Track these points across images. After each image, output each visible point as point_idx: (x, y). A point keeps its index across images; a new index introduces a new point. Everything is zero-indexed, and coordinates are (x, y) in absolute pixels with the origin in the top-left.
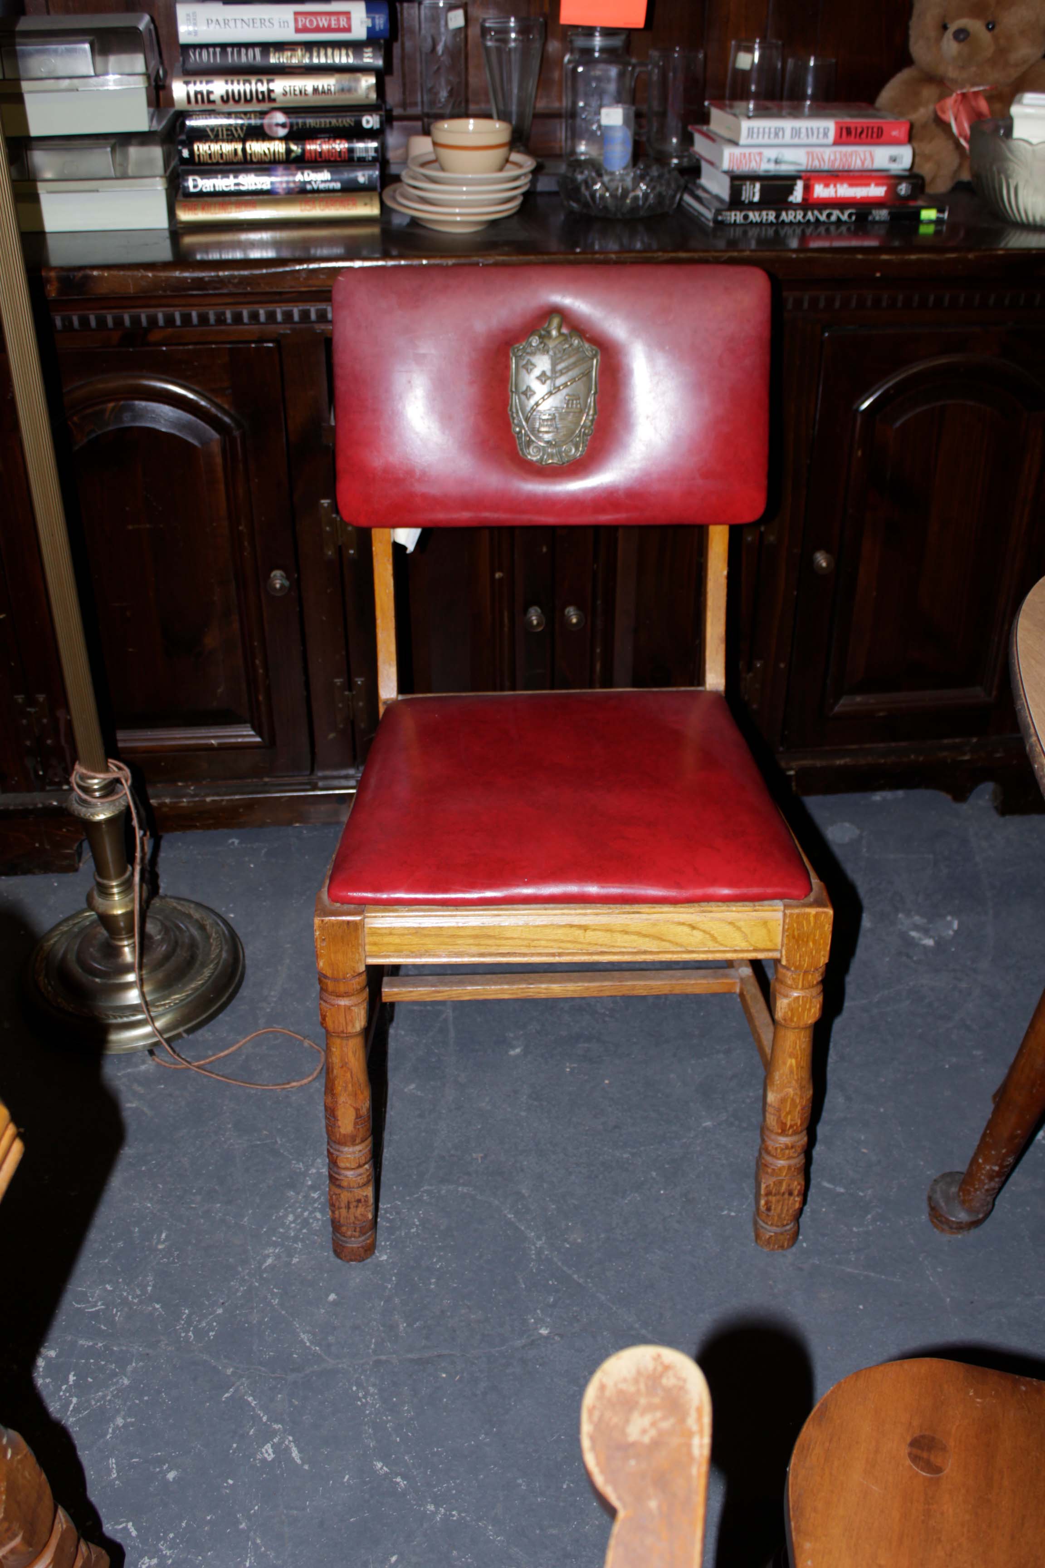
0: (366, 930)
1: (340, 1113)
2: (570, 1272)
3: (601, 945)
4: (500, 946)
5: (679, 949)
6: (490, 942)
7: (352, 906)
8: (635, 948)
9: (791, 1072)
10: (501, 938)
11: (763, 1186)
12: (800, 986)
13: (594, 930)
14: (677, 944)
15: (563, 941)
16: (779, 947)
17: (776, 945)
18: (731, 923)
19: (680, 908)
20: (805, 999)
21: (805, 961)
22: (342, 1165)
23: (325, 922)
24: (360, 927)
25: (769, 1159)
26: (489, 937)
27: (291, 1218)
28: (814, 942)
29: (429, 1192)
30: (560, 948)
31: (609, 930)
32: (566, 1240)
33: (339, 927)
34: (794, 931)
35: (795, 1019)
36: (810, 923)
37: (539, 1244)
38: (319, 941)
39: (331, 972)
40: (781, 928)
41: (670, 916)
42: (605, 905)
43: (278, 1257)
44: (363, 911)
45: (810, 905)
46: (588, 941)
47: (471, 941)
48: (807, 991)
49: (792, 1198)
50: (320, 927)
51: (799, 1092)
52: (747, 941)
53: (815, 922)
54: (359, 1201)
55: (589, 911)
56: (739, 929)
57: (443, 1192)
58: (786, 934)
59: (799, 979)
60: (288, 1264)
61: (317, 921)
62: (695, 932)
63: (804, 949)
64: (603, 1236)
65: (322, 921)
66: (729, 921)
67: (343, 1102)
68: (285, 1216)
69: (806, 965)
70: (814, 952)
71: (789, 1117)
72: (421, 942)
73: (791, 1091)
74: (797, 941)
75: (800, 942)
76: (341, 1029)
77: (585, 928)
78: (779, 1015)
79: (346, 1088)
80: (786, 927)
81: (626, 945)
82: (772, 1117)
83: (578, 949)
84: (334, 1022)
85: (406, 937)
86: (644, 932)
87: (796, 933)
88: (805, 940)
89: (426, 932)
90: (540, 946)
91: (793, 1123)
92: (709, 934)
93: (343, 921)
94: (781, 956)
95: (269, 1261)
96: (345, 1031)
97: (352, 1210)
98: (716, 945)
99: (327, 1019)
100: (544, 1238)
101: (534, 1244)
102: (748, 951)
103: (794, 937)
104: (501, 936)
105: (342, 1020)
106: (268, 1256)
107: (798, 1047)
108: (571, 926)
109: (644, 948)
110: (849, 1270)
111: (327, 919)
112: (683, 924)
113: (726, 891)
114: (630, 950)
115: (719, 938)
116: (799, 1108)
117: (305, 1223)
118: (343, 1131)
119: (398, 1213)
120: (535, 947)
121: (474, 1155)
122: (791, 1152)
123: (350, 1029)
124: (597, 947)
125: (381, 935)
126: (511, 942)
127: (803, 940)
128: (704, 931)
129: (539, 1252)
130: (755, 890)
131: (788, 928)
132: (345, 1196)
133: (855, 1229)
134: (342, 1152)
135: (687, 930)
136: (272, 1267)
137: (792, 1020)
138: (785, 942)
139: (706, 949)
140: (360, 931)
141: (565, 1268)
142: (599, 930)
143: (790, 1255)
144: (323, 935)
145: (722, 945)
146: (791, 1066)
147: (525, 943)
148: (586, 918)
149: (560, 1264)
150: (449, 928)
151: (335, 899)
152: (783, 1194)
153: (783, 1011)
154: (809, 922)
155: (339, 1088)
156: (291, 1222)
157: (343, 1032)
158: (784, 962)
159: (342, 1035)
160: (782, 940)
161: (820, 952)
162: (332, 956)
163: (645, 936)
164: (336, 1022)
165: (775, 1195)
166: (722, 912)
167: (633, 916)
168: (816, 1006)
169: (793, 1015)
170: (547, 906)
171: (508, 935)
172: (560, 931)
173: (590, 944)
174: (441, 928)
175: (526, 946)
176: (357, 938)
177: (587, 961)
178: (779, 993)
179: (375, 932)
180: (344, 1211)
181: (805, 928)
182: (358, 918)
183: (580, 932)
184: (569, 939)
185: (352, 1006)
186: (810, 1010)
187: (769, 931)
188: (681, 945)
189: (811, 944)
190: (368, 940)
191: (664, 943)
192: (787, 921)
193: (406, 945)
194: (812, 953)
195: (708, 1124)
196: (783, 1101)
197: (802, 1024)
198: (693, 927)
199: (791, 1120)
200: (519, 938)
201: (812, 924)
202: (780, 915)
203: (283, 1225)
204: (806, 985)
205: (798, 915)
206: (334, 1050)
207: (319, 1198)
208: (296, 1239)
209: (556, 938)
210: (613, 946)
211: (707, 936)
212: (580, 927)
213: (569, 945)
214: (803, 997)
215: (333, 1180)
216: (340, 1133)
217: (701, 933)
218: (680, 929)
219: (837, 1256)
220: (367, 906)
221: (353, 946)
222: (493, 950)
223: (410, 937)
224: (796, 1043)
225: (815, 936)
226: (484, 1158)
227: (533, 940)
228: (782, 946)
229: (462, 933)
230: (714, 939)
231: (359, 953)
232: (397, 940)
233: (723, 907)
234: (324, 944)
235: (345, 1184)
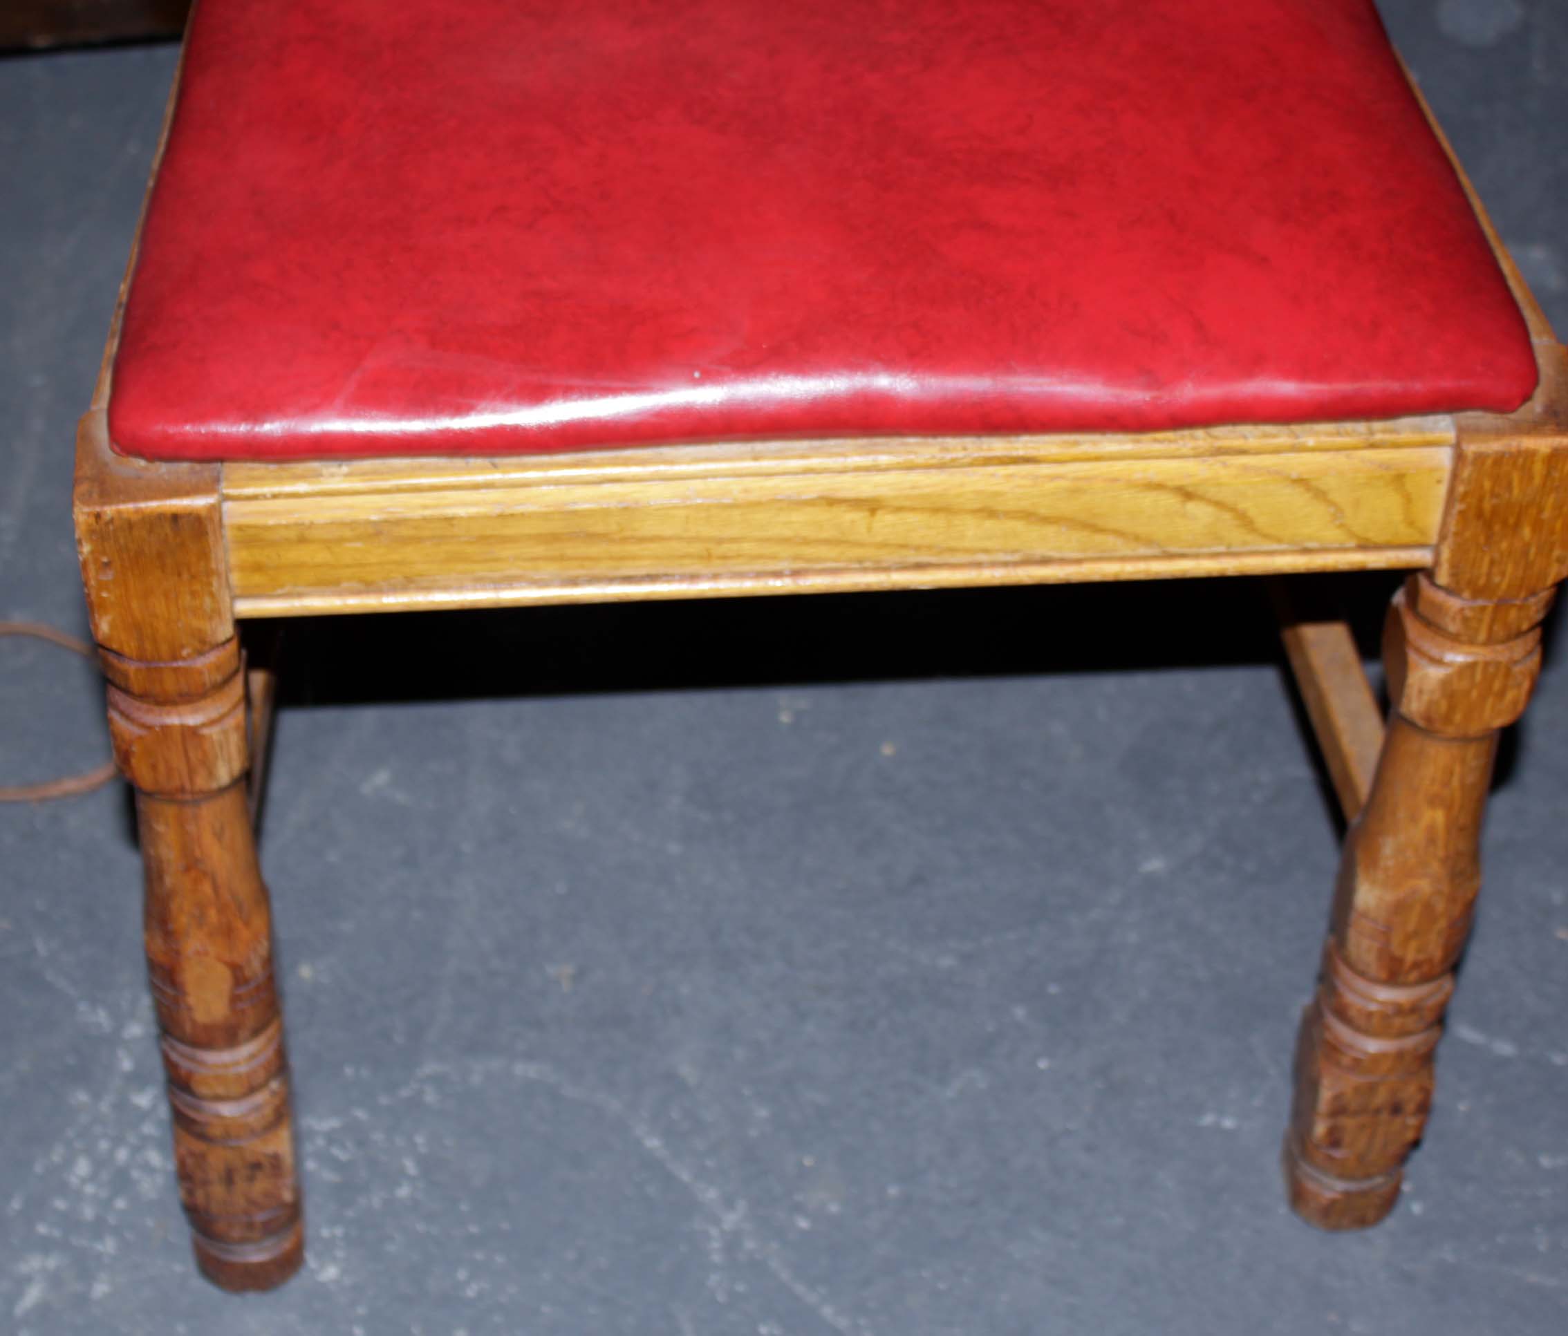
0: (229, 534)
1: (190, 975)
2: (811, 1298)
3: (918, 548)
4: (622, 558)
5: (1142, 551)
6: (594, 550)
7: (185, 466)
8: (1014, 551)
9: (1431, 840)
10: (624, 540)
11: (1326, 1095)
12: (1482, 636)
13: (899, 509)
14: (1137, 538)
15: (806, 542)
16: (1433, 538)
17: (1423, 532)
18: (1301, 482)
19: (1149, 443)
20: (1491, 669)
21: (1503, 574)
22: (203, 1090)
23: (107, 518)
24: (210, 528)
25: (1342, 1032)
26: (592, 537)
27: (83, 1167)
28: (1537, 525)
29: (439, 1081)
30: (796, 558)
31: (940, 508)
32: (798, 1208)
33: (150, 531)
34: (1481, 500)
35: (1458, 717)
36: (1531, 478)
37: (731, 1220)
38: (92, 570)
39: (133, 644)
40: (1442, 490)
41: (1118, 467)
42: (930, 440)
43: (54, 1280)
44: (217, 480)
45: (1535, 428)
46: (879, 539)
47: (540, 550)
48: (1499, 648)
49: (1398, 1121)
50: (91, 532)
51: (1445, 888)
52: (1341, 526)
53: (1548, 475)
54: (256, 1166)
55: (884, 459)
56: (1320, 495)
57: (476, 1079)
58: (1459, 507)
59: (1480, 621)
60: (82, 1300)
61: (82, 514)
62: (1191, 507)
63: (1504, 545)
64: (893, 1191)
65: (98, 516)
66: (1294, 475)
67: (198, 953)
68: (69, 1163)
69: (1504, 586)
70: (1533, 551)
71: (1413, 945)
72: (395, 557)
73: (1424, 886)
74: (1488, 526)
75: (1497, 528)
76: (176, 783)
77: (872, 506)
78: (1413, 704)
79: (200, 920)
80: (1461, 489)
81: (988, 544)
82: (1366, 943)
83: (850, 560)
84: (154, 767)
85: (348, 545)
86: (1043, 511)
87: (1487, 506)
88: (1511, 521)
89: (405, 531)
90: (739, 556)
91: (1421, 957)
92: (1232, 509)
93: (160, 517)
94: (1437, 562)
95: (33, 1295)
96: (188, 786)
97: (240, 1185)
98: (1249, 538)
99: (134, 761)
100: (742, 1205)
101: (717, 1221)
102: (1343, 549)
103: (1480, 514)
104: (628, 533)
105: (178, 763)
106: (28, 1280)
107: (1455, 782)
108: (831, 502)
109: (1040, 551)
110: (1533, 1278)
111: (109, 511)
112: (1159, 487)
113: (1287, 388)
114: (1001, 557)
115: (1261, 521)
116: (1442, 924)
117: (122, 1182)
118: (201, 1016)
119: (361, 1143)
120: (724, 557)
121: (551, 970)
122: (1411, 1022)
123: (201, 782)
124: (904, 552)
125: (273, 544)
126: (654, 548)
127: (1505, 523)
128: (1219, 504)
129: (732, 1243)
130: (1376, 386)
131: (1466, 494)
132: (217, 1159)
133: (1545, 1161)
134: (201, 1063)
135: (1169, 501)
136: (43, 1311)
137: (1448, 719)
138: (1452, 527)
139: (1222, 549)
140: (211, 538)
141: (800, 1289)
142: (913, 509)
143: (1381, 1237)
144: (104, 553)
145: (1266, 536)
146: (1431, 829)
147: (695, 548)
148: (878, 478)
149: (785, 1275)
150: (472, 519)
151: (126, 444)
152: (1377, 1111)
153: (1425, 698)
154: (1528, 476)
155: (182, 919)
156: (84, 1181)
157: (182, 790)
158: (1443, 578)
159: (179, 796)
160: (1444, 524)
161: (1551, 550)
162: (135, 605)
163: (1046, 520)
164: (162, 768)
165: (1356, 1113)
166: (1277, 451)
167: (1012, 469)
168: (1519, 686)
169: (1452, 708)
170: (759, 446)
171: (649, 528)
172: (797, 517)
173: (884, 545)
174: (449, 520)
175: (701, 557)
176: (205, 555)
177: (875, 587)
178: (1419, 651)
179: (252, 537)
180: (218, 1190)
181: (1516, 492)
182: (199, 502)
183: (857, 517)
184: (824, 535)
185: (204, 725)
186: (1501, 694)
187: (1408, 499)
188: (1149, 542)
189: (1527, 532)
190: (236, 557)
191: (1099, 538)
192: (1466, 473)
193: (348, 566)
194: (1525, 553)
195: (1155, 865)
196: (1400, 908)
197: (1475, 728)
198: (1187, 494)
199: (1419, 950)
200: (679, 538)
201: (1537, 480)
202: (1444, 457)
203: (63, 1189)
204: (1499, 630)
205: (1499, 459)
206: (160, 828)
207: (154, 1108)
208: (98, 1228)
209: (788, 533)
210: (952, 550)
211: (1227, 516)
212: (856, 503)
213: (823, 551)
214: (1487, 664)
215: (183, 1121)
216: (194, 1022)
217: (1210, 509)
218: (1148, 500)
219: (1500, 1239)
220: (227, 465)
221: (193, 577)
222: (602, 569)
223: (358, 545)
224: (1452, 773)
225: (1541, 510)
226: (579, 976)
227: (720, 541)
228: (1443, 537)
229: (508, 531)
230: (1246, 522)
231: (212, 595)
232: (322, 556)
233: (1280, 435)
234: (108, 576)
235: (216, 1131)
